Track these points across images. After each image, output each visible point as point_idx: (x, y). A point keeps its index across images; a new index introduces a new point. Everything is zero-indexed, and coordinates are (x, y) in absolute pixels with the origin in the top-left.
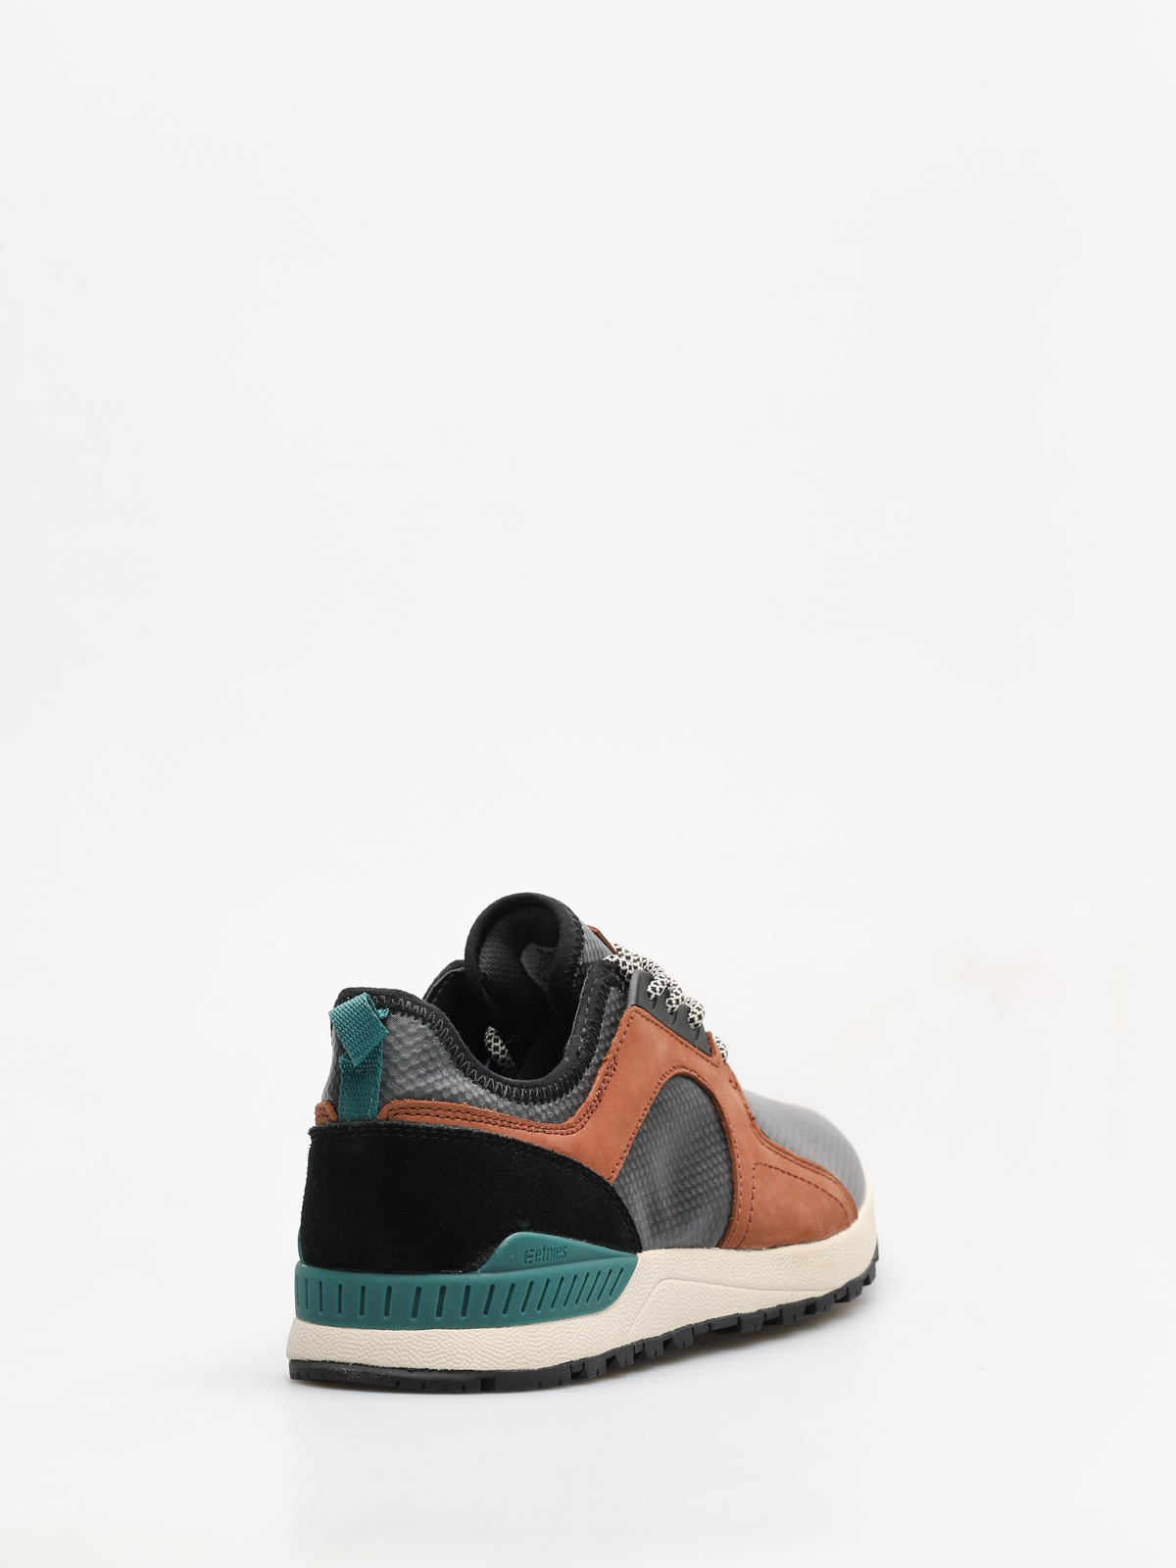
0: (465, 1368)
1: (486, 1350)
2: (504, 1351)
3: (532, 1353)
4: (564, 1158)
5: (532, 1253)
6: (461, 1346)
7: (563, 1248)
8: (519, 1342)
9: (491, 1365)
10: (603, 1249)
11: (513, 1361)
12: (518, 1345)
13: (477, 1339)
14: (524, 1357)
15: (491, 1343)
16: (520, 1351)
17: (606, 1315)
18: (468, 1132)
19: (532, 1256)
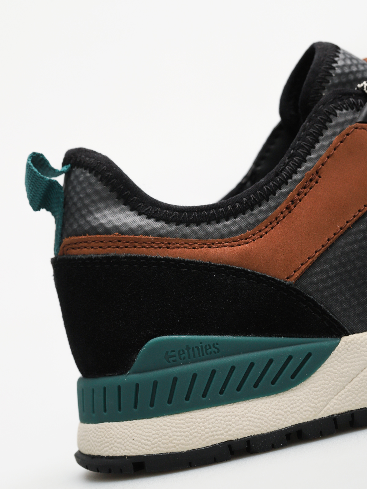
0: (120, 455)
1: (136, 438)
2: (151, 439)
3: (180, 438)
4: (223, 266)
5: (173, 353)
6: (118, 436)
7: (215, 344)
8: (166, 430)
9: (140, 451)
10: (282, 339)
11: (159, 446)
12: (165, 432)
13: (130, 429)
14: (171, 442)
15: (141, 432)
16: (167, 437)
17: (289, 395)
18: (116, 258)
19: (174, 356)
